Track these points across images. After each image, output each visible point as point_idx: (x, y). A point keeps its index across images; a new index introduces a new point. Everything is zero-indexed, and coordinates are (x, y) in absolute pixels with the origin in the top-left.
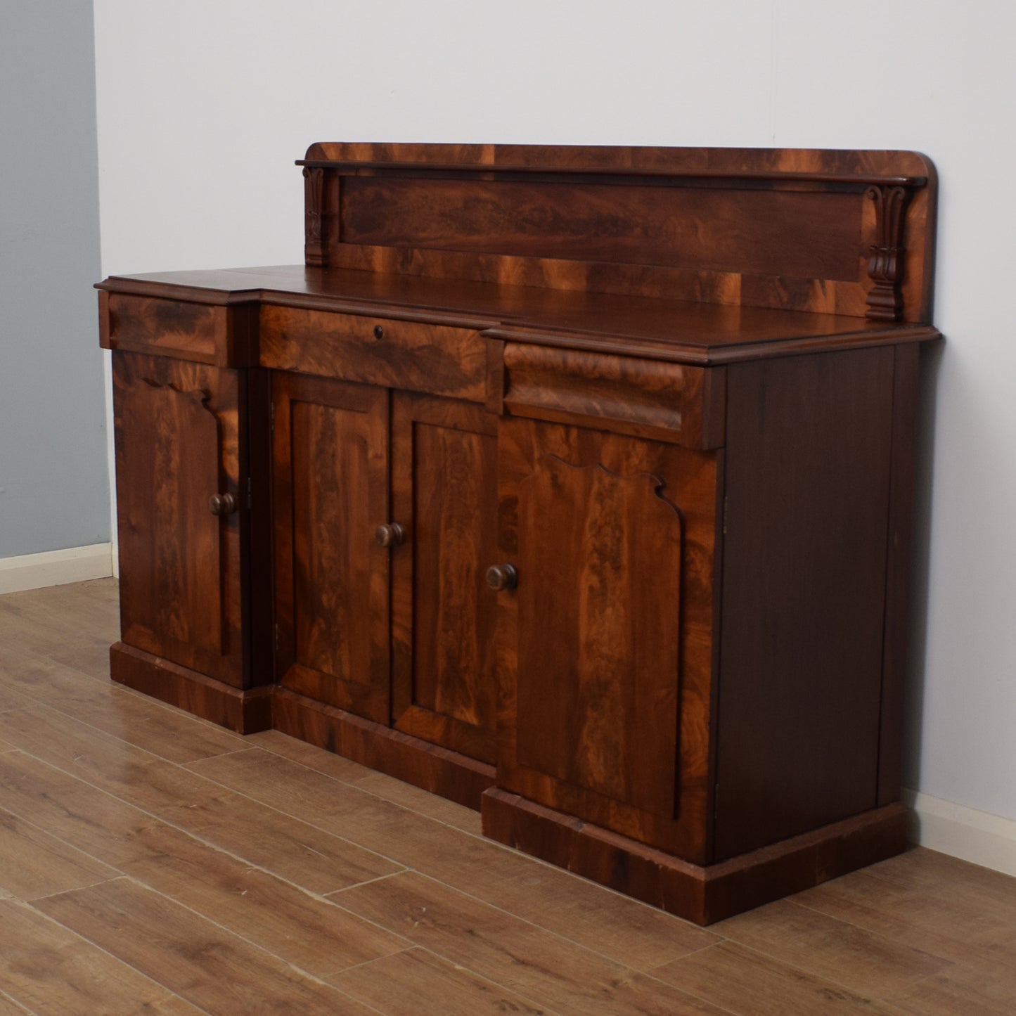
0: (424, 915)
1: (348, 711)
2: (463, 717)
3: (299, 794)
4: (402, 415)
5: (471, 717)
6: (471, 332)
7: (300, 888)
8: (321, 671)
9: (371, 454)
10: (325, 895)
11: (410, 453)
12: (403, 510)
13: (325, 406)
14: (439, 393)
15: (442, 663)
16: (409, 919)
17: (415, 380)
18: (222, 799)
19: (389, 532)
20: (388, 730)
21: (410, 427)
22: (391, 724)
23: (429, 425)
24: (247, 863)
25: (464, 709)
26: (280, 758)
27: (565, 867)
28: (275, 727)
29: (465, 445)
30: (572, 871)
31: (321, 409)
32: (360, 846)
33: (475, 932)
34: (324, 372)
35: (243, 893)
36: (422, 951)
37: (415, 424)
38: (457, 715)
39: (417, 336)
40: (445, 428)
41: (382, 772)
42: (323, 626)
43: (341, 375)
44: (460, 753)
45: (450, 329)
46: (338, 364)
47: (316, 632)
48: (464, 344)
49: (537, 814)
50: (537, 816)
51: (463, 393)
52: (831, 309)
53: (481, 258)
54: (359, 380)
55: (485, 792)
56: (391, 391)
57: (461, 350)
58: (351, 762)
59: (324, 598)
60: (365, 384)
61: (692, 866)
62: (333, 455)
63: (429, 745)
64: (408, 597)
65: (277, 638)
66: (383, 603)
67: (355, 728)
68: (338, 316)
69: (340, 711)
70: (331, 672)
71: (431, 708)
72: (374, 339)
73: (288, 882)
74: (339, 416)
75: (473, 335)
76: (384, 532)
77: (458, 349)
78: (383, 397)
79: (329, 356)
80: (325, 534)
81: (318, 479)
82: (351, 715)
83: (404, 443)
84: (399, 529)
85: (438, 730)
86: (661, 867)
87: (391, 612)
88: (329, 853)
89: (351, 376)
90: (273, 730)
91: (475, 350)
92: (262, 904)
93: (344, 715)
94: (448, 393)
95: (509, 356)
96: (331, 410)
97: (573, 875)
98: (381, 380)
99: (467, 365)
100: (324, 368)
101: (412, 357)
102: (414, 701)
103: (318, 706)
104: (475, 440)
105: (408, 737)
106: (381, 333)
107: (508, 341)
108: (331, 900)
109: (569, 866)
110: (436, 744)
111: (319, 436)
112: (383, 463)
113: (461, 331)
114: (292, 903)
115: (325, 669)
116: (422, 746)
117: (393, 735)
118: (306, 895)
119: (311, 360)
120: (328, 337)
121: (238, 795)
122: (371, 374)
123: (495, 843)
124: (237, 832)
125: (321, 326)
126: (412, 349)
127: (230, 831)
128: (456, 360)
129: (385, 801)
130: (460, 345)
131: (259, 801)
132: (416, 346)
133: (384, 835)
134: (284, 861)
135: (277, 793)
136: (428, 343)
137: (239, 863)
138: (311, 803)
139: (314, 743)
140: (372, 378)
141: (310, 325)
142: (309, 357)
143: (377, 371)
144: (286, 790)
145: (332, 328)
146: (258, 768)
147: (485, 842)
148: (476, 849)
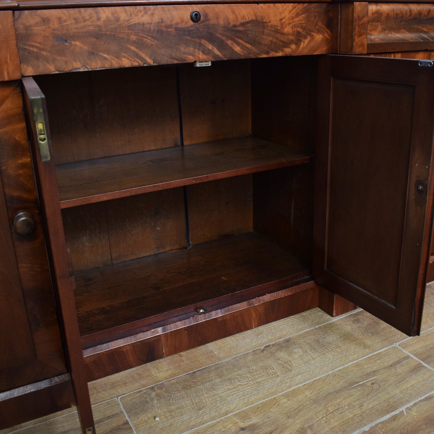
3: (239, 383)
6: (292, 5)
17: (239, 50)
26: (152, 388)
34: (125, 63)
41: (208, 343)
45: (272, 4)
51: (286, 52)
57: (283, 20)
58: (176, 355)
68: (142, 7)
72: (190, 23)
75: (295, 7)
77: (281, 20)
79: (131, 47)
100: (124, 59)
101: (235, 32)
106: (200, 17)
119: (105, 56)
120: (128, 30)
121: (235, 415)
122: (190, 54)
123: (347, 314)
124: (324, 419)
125: (118, 20)
126: (235, 26)
127: (323, 422)
128: (279, 28)
129: (265, 347)
130: (283, 16)
131: (252, 404)
132: (239, 23)
133: (332, 351)
134: (387, 396)
135: (235, 394)
136: (250, 19)
137: (394, 418)
138: (264, 378)
139: (131, 367)
140: (191, 57)
141: (99, 23)
142: (102, 54)
143: (196, 50)
144: (229, 389)
145: (135, 20)
146: (171, 401)
147: (345, 317)
148: (357, 321)
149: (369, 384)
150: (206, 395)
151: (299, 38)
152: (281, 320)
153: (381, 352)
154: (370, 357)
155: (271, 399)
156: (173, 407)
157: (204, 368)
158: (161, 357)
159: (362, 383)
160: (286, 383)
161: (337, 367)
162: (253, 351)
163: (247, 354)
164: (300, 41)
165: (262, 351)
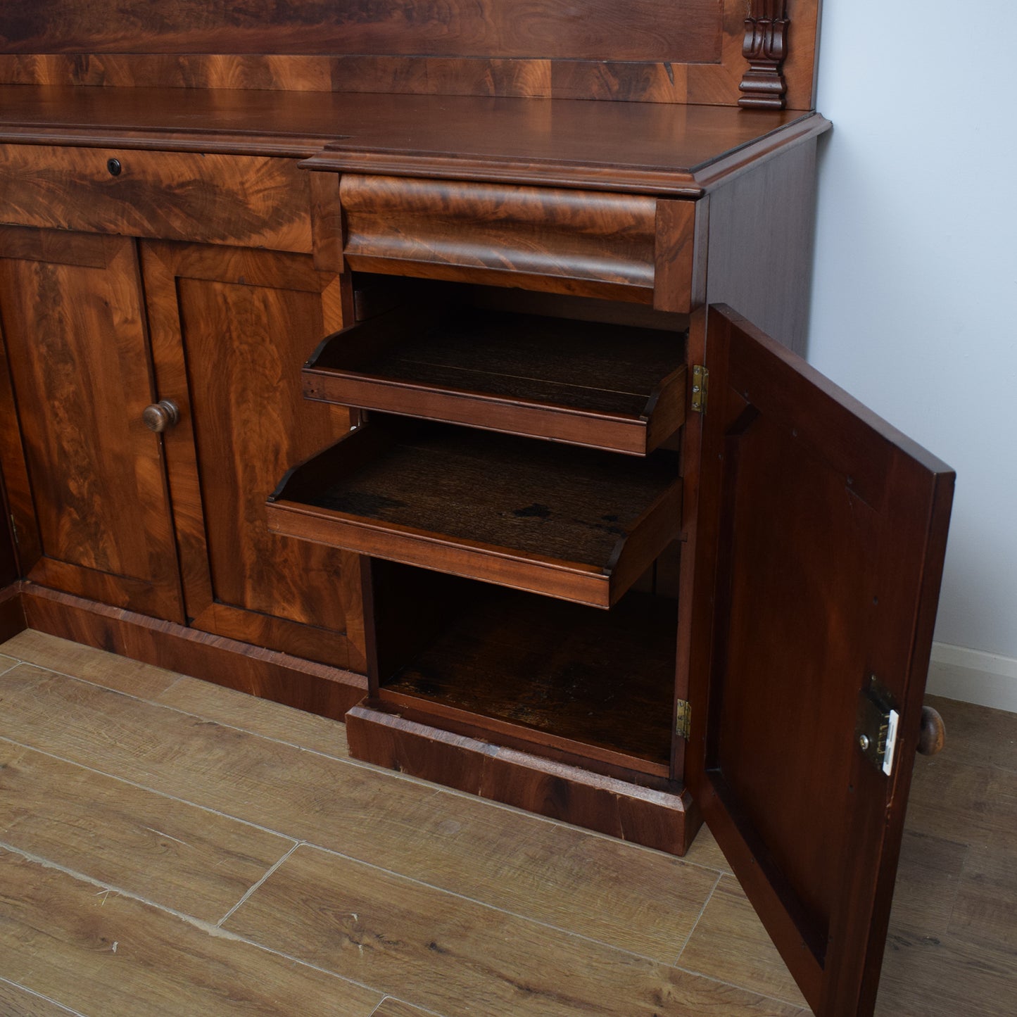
0: (360, 929)
1: (125, 609)
2: (286, 614)
3: (103, 732)
4: (157, 270)
5: (296, 613)
6: (261, 160)
7: (184, 917)
8: (81, 565)
9: (117, 319)
10: (220, 922)
11: (176, 315)
12: (175, 383)
13: (40, 261)
14: (218, 242)
15: (249, 556)
16: (346, 942)
17: (179, 225)
18: (14, 764)
19: (162, 414)
20: (185, 629)
21: (173, 284)
22: (188, 622)
23: (200, 280)
24: (94, 881)
25: (285, 605)
26: (56, 675)
27: (475, 793)
28: (31, 627)
29: (258, 303)
30: (485, 796)
31: (35, 265)
32: (219, 813)
33: (438, 944)
34: (37, 221)
35: (114, 949)
36: (397, 1004)
37: (177, 279)
38: (277, 612)
39: (176, 169)
40: (224, 282)
41: (186, 674)
42: (75, 516)
43: (65, 224)
44: (287, 653)
45: (226, 157)
46: (59, 211)
47: (66, 524)
48: (252, 177)
49: (430, 737)
50: (429, 740)
51: (256, 240)
52: (682, 97)
53: (181, 60)
54: (94, 230)
55: (350, 712)
56: (138, 241)
57: (247, 185)
58: (140, 664)
59: (72, 486)
60: (102, 233)
61: (662, 794)
62: (61, 321)
63: (244, 646)
64: (194, 484)
65: (15, 530)
66: (159, 491)
67: (140, 628)
68: (50, 148)
69: (115, 608)
70: (94, 565)
71: (241, 605)
72: (109, 176)
73: (162, 908)
74: (63, 273)
75: (266, 164)
76: (156, 415)
77: (242, 184)
78: (128, 247)
79: (44, 202)
80: (61, 413)
81: (43, 349)
82: (131, 613)
83: (165, 303)
84: (171, 407)
85: (254, 630)
86: (618, 797)
87: (171, 502)
88: (189, 837)
89: (80, 224)
90: (28, 629)
91: (269, 183)
92: (147, 963)
93: (121, 614)
94: (231, 241)
95: (349, 193)
96: (50, 267)
97: (489, 803)
98: (126, 228)
99: (258, 204)
100: (38, 217)
101: (170, 196)
102: (215, 597)
103: (84, 604)
104: (271, 296)
105: (213, 637)
106: (119, 168)
107: (343, 173)
108: (233, 931)
109: (480, 792)
110: (253, 644)
111: (37, 298)
112: (138, 329)
113: (245, 159)
114: (184, 950)
115: (85, 562)
116: (236, 648)
117: (193, 635)
118: (196, 929)
119: (17, 207)
120: (38, 177)
121: (31, 752)
122: (111, 222)
123: (372, 767)
124: (56, 823)
125: (26, 163)
126: (169, 187)
127: (48, 824)
128: (240, 198)
129: (210, 723)
130: (245, 178)
131: (60, 756)
132: (175, 183)
133: (238, 784)
134: (137, 867)
135: (77, 737)
136: (193, 178)
137: (83, 885)
138: (125, 747)
139: (86, 643)
140: (113, 226)
141: (8, 164)
142: (13, 205)
143: (119, 218)
144: (85, 729)
145: (42, 165)
146: (35, 698)
147: (359, 769)
148: (356, 783)
149: (162, 841)
150: (63, 718)
151: (276, 219)
152: (302, 712)
153: (264, 833)
154: (240, 824)
155: (80, 767)
156: (24, 704)
157: (122, 694)
158: (123, 653)
159: (161, 834)
160: (126, 768)
162: (191, 717)
163: (181, 714)
164: (281, 224)
165: (197, 724)
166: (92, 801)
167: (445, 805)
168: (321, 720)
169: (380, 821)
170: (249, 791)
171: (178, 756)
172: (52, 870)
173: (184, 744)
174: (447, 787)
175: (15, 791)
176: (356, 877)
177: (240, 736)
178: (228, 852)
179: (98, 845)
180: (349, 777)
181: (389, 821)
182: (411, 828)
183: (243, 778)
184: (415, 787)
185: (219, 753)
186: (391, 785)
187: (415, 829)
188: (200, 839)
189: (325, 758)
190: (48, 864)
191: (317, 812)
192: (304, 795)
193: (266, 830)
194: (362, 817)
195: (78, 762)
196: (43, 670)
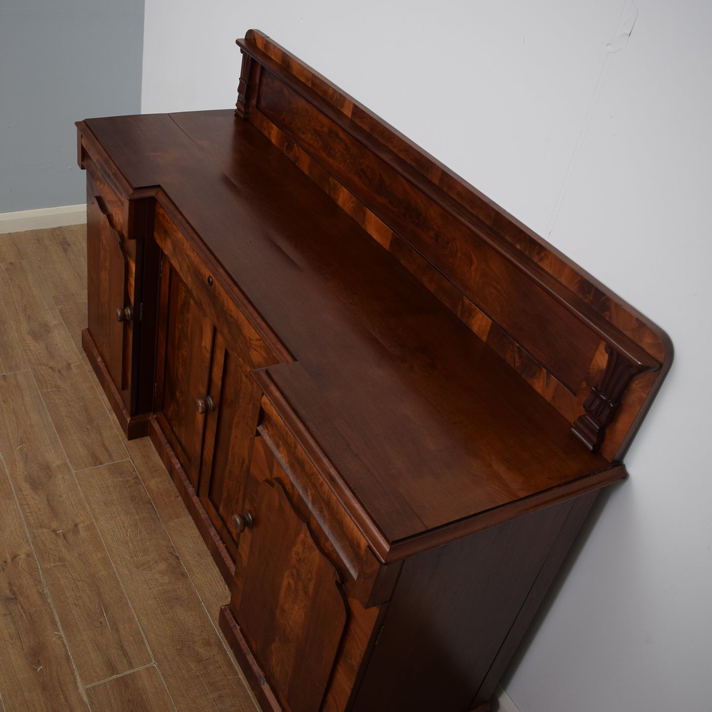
4: (221, 341)
6: (258, 336)
7: (76, 673)
9: (203, 343)
10: (88, 686)
11: (222, 366)
18: (81, 526)
19: (203, 405)
21: (224, 351)
22: (198, 494)
24: (59, 624)
26: (137, 478)
27: (252, 690)
28: (150, 436)
32: (137, 620)
37: (227, 352)
39: (230, 307)
42: (176, 407)
44: (225, 547)
46: (189, 279)
47: (172, 407)
48: (254, 340)
53: (331, 179)
57: (252, 342)
58: (178, 494)
59: (177, 394)
62: (188, 321)
65: (155, 390)
69: (177, 460)
70: (177, 434)
71: (217, 509)
72: (208, 282)
73: (72, 660)
75: (260, 340)
76: (199, 405)
77: (250, 339)
79: (186, 269)
81: (180, 326)
83: (220, 356)
84: (212, 403)
85: (218, 524)
87: (203, 441)
88: (114, 625)
92: (44, 688)
97: (254, 701)
99: (254, 355)
101: (226, 316)
102: (210, 496)
103: (168, 448)
105: (204, 511)
106: (211, 283)
109: (254, 692)
110: (217, 531)
111: (182, 302)
112: (208, 356)
114: (63, 691)
118: (76, 684)
121: (92, 523)
123: (222, 638)
124: (70, 576)
126: (226, 312)
127: (67, 575)
128: (248, 345)
129: (177, 556)
131: (102, 535)
132: (229, 312)
133: (158, 606)
134: (82, 628)
135: (117, 526)
136: (235, 317)
137: (54, 623)
138: (131, 547)
146: (119, 488)
147: (216, 634)
148: (207, 643)
149: (102, 620)
150: (120, 509)
152: (222, 578)
153: (144, 645)
154: (140, 633)
156: (111, 489)
157: (155, 510)
158: (174, 483)
159: (105, 615)
160: (121, 561)
161: (132, 603)
162: (172, 547)
163: (170, 542)
165: (171, 553)
166: (93, 573)
167: (234, 687)
168: (226, 590)
169: (198, 676)
170: (159, 614)
171: (148, 569)
172: (49, 604)
173: (156, 563)
174: (244, 676)
175: (69, 544)
176: (160, 703)
177: (183, 575)
178: (122, 647)
179: (76, 603)
180: (207, 637)
181: (202, 680)
182: (208, 690)
183: (163, 604)
184: (230, 665)
185: (166, 579)
186: (221, 656)
187: (209, 692)
188: (117, 630)
189: (208, 617)
190: (50, 600)
191: (177, 649)
192: (180, 635)
193: (147, 645)
194: (193, 667)
195: (105, 543)
196: (134, 471)
